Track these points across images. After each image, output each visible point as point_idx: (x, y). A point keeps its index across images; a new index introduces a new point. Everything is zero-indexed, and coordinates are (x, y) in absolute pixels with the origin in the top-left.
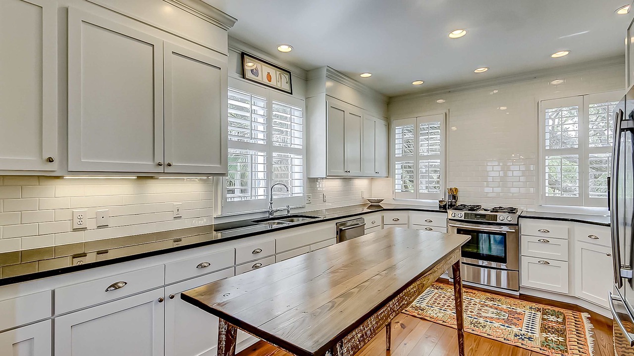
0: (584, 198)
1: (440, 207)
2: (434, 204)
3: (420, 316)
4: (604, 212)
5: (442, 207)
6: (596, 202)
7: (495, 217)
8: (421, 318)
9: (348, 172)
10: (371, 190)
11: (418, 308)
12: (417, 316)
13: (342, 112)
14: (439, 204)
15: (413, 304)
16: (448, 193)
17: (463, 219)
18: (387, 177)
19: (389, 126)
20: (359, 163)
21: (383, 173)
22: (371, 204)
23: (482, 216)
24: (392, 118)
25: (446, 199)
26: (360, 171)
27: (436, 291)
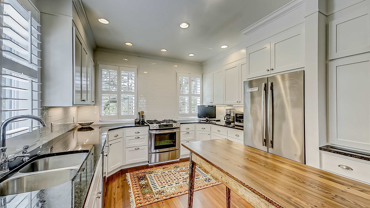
1: (135, 123)
2: (132, 121)
4: (196, 119)
5: (137, 123)
7: (172, 125)
9: (84, 101)
10: (77, 115)
11: (160, 193)
12: (167, 198)
13: (80, 45)
14: (135, 121)
15: (154, 191)
16: (139, 114)
17: (158, 128)
18: (94, 105)
19: (96, 68)
20: (86, 94)
21: (94, 102)
22: (81, 127)
23: (167, 126)
24: (98, 63)
25: (138, 118)
26: (87, 100)
27: (152, 175)
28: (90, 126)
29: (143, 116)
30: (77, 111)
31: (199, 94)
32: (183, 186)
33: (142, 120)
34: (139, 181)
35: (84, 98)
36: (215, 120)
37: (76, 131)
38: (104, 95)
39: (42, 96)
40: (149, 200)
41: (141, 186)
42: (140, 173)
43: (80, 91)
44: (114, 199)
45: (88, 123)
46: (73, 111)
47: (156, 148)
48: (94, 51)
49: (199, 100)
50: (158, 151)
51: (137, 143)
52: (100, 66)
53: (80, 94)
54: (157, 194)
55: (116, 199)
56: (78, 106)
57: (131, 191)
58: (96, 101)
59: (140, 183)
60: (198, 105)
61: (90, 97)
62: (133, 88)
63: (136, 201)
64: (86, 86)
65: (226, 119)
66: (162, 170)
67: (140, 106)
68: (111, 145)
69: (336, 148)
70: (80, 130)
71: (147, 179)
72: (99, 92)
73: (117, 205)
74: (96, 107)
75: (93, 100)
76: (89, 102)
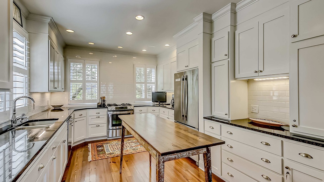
0: (146, 99)
1: (98, 106)
2: (95, 104)
3: (116, 156)
4: (151, 102)
5: (99, 106)
6: (149, 100)
7: (126, 108)
8: (117, 156)
9: (56, 88)
10: (51, 99)
11: (111, 154)
12: (114, 156)
13: (53, 49)
14: (97, 105)
15: (106, 153)
16: (101, 99)
17: (115, 110)
18: (64, 91)
19: (65, 61)
20: (57, 83)
21: (64, 89)
22: (54, 108)
23: (122, 108)
24: (67, 57)
25: (100, 102)
26: (58, 88)
27: (108, 145)
28: (61, 108)
29: (104, 101)
30: (51, 96)
31: (154, 82)
32: (129, 150)
33: (103, 104)
34: (97, 148)
35: (56, 86)
36: (165, 104)
37: (50, 112)
38: (72, 83)
39: (30, 86)
40: (101, 157)
41: (98, 151)
42: (99, 144)
43: (53, 81)
44: (77, 157)
45: (59, 105)
46: (48, 95)
47: (113, 125)
48: (64, 48)
49: (154, 87)
50: (114, 128)
51: (98, 121)
52: (69, 60)
53: (53, 83)
54: (108, 154)
55: (79, 158)
56: (52, 92)
57: (90, 153)
58: (66, 88)
59: (98, 149)
60: (153, 91)
61: (61, 85)
62: (96, 78)
63: (92, 158)
64: (57, 73)
65: (172, 103)
66: (117, 142)
67: (102, 92)
68: (76, 121)
69: (215, 117)
70: (53, 110)
71: (104, 147)
72: (68, 81)
73: (78, 160)
74: (66, 93)
75: (63, 87)
76: (59, 89)
